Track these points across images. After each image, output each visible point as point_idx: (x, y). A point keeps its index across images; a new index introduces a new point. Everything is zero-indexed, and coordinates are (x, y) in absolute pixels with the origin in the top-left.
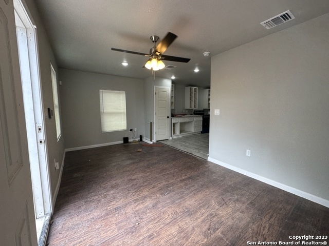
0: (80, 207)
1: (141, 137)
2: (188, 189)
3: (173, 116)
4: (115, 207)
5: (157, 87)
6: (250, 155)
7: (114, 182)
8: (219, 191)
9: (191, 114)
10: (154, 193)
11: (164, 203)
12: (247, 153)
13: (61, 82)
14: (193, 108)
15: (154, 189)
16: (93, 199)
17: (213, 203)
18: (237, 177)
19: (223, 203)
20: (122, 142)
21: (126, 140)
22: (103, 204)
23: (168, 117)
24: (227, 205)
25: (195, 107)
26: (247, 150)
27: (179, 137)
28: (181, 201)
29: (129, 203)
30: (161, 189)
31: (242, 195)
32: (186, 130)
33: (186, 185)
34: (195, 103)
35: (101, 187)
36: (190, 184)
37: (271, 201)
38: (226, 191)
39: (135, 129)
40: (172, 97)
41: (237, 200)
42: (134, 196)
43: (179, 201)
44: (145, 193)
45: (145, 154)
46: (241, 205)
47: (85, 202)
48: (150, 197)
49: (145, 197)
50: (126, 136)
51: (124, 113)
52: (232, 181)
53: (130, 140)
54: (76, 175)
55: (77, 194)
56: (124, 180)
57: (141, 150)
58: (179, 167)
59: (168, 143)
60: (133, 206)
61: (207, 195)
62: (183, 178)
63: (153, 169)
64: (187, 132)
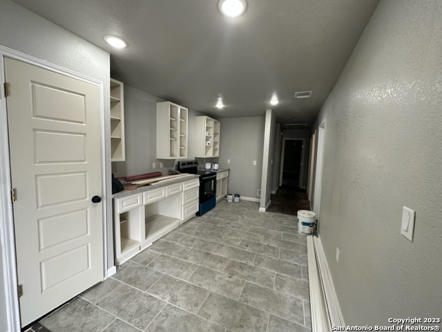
3: (119, 185)
14: (177, 156)
23: (96, 200)
25: (180, 155)
27: (144, 248)
34: (181, 145)
40: (114, 123)
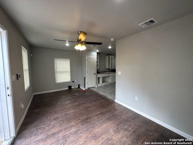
0: (33, 132)
1: (79, 85)
2: (98, 121)
3: (98, 73)
4: (53, 132)
5: (88, 56)
6: (137, 100)
7: (56, 116)
8: (117, 122)
9: (110, 72)
10: (78, 123)
11: (82, 130)
12: (136, 98)
13: (31, 55)
14: (110, 68)
15: (79, 121)
16: (41, 127)
17: (111, 131)
18: (130, 113)
19: (117, 131)
20: (67, 89)
21: (70, 87)
22: (46, 130)
23: (95, 74)
24: (119, 132)
25: (111, 67)
26: (136, 97)
27: (102, 85)
28: (92, 129)
29: (61, 131)
30: (82, 121)
31: (130, 126)
32: (106, 81)
33: (98, 118)
34: (111, 65)
35: (48, 119)
36: (100, 118)
37: (147, 130)
38: (121, 122)
39: (76, 81)
41: (126, 129)
42: (65, 125)
43: (91, 129)
44: (73, 123)
45: (79, 97)
46: (127, 133)
47: (36, 129)
48: (75, 126)
49: (72, 126)
50: (70, 85)
51: (69, 72)
52: (126, 116)
53: (72, 88)
54: (35, 111)
55: (33, 123)
56: (63, 114)
57: (77, 94)
58: (97, 106)
59: (94, 90)
60: (63, 132)
61: (109, 125)
62: (98, 113)
63: (81, 107)
64: (107, 82)
